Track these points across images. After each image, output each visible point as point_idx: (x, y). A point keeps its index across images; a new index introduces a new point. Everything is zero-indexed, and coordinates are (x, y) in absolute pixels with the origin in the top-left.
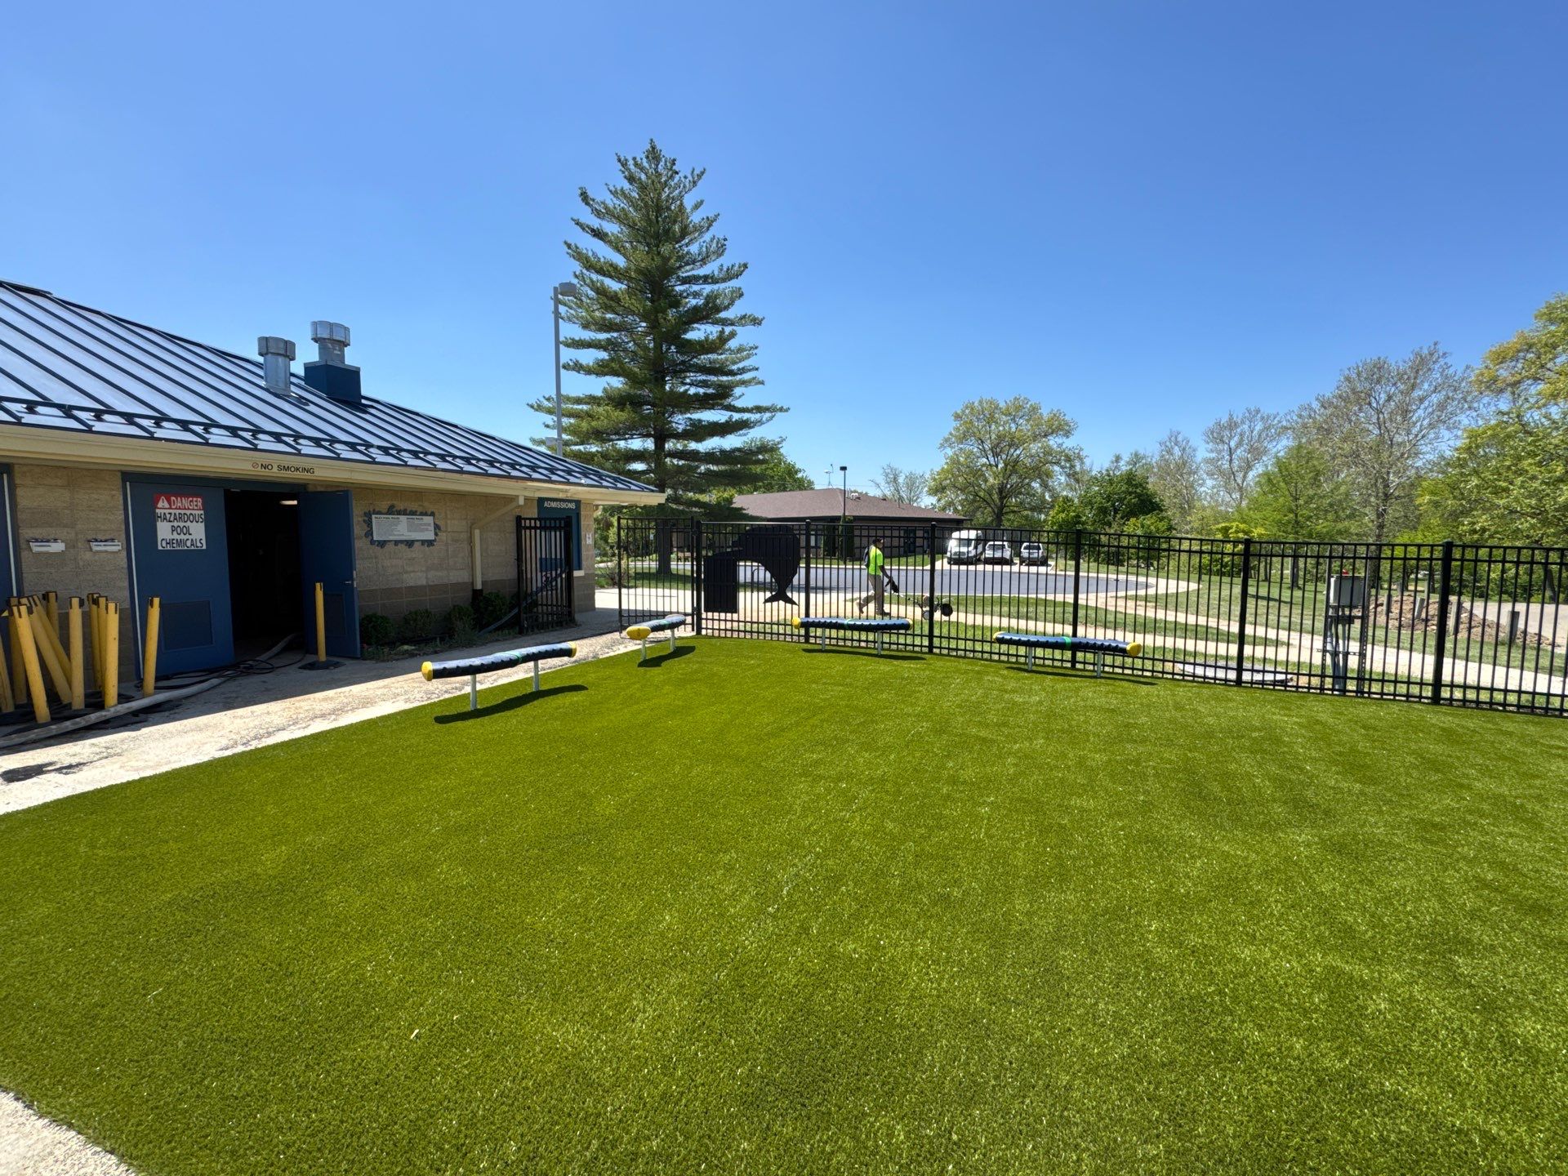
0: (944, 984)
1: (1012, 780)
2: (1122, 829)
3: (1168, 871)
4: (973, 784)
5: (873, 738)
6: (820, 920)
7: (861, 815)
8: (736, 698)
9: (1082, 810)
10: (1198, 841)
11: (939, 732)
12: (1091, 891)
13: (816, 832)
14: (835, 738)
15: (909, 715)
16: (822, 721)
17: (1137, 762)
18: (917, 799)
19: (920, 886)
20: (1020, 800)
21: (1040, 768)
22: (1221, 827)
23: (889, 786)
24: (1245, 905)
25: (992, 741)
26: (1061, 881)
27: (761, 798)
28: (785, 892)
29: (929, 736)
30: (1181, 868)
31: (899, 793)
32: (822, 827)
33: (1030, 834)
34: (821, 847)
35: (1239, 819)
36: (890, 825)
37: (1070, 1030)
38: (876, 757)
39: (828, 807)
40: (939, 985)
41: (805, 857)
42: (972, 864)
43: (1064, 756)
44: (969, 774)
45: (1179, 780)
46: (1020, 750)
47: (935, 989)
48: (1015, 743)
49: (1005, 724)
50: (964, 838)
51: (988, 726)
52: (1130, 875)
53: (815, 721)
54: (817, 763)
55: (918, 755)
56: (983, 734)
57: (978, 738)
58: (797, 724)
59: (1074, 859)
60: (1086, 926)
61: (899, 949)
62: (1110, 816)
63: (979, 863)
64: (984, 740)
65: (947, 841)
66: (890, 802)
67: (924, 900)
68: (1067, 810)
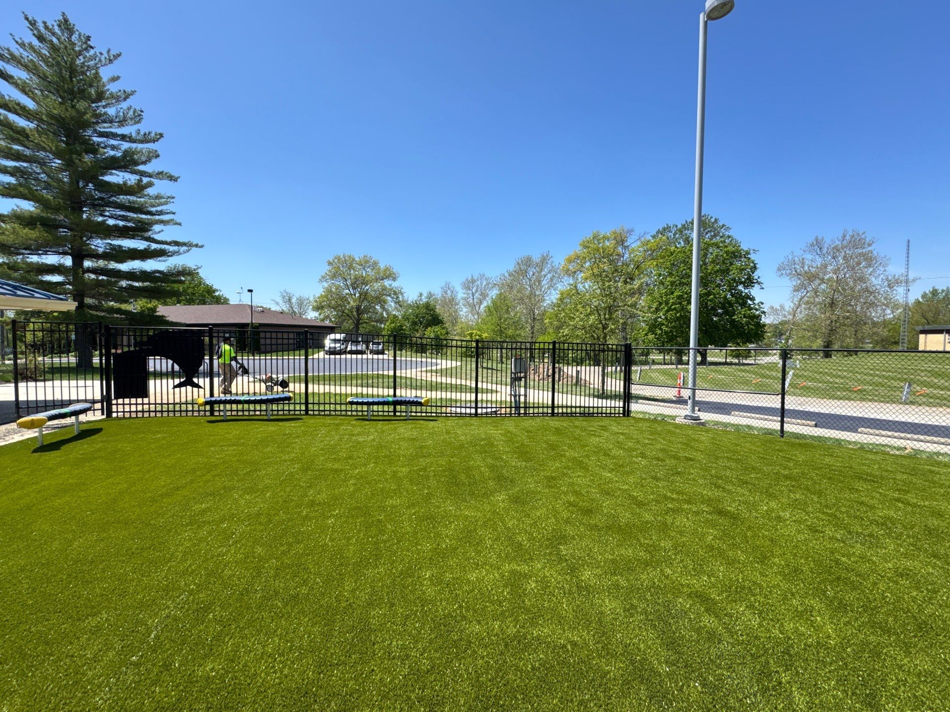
0: (286, 671)
1: (352, 496)
2: (414, 514)
3: (438, 535)
4: (325, 503)
5: (255, 484)
6: (184, 651)
7: (237, 547)
8: (137, 469)
9: (393, 507)
10: (453, 512)
11: (305, 470)
12: (394, 561)
13: (193, 571)
14: (225, 488)
15: (285, 461)
16: (214, 476)
17: (425, 469)
18: (283, 524)
19: (277, 593)
20: (355, 508)
21: (369, 483)
22: (465, 501)
23: (263, 519)
24: (474, 545)
25: (341, 470)
26: (376, 559)
27: (145, 554)
28: (153, 636)
29: (298, 474)
30: (444, 532)
31: (270, 521)
32: (199, 566)
33: (359, 531)
34: (195, 584)
35: (473, 494)
36: (259, 550)
37: (373, 670)
38: (256, 497)
39: (208, 547)
40: (281, 672)
41: (178, 597)
42: (318, 564)
43: (385, 472)
44: (323, 497)
45: (446, 476)
46: (358, 474)
47: (278, 678)
48: (356, 469)
49: (350, 458)
50: (314, 546)
51: (339, 460)
52: (417, 544)
53: (209, 477)
54: (204, 512)
55: (288, 489)
56: (336, 466)
57: (332, 470)
58: (192, 482)
59: (385, 542)
60: (389, 587)
61: (252, 654)
62: (408, 507)
63: (323, 562)
64: (336, 470)
65: (301, 552)
66: (262, 531)
67: (279, 604)
68: (383, 509)
